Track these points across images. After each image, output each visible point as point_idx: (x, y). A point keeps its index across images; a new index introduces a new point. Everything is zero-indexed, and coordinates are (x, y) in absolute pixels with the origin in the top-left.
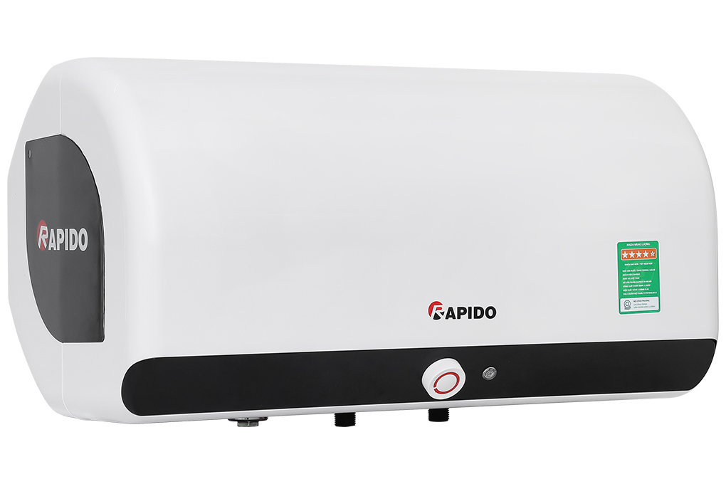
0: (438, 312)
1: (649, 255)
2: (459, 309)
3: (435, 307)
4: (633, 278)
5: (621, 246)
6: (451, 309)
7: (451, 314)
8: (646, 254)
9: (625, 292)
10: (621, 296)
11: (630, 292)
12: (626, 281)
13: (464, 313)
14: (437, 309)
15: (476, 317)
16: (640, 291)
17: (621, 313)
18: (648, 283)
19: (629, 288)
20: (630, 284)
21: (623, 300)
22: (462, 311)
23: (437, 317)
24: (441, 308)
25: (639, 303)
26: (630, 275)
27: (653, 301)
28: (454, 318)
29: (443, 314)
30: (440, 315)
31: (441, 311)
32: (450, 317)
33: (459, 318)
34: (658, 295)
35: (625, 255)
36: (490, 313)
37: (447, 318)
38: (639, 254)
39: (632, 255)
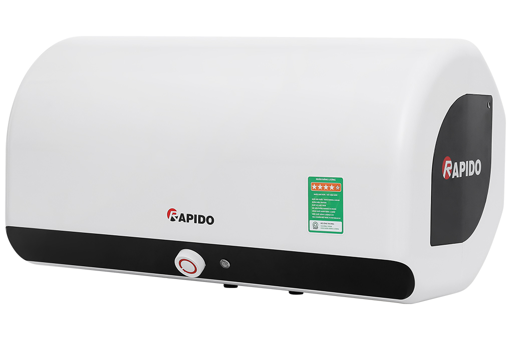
0: (174, 216)
1: (335, 189)
2: (188, 215)
3: (172, 212)
4: (320, 205)
5: (312, 180)
6: (182, 215)
7: (182, 218)
8: (332, 187)
9: (313, 215)
10: (310, 218)
11: (318, 216)
12: (315, 207)
13: (192, 219)
14: (173, 214)
15: (200, 222)
16: (326, 216)
17: (310, 231)
18: (333, 210)
19: (317, 213)
20: (318, 210)
21: (312, 222)
22: (190, 217)
23: (173, 220)
24: (175, 214)
25: (326, 225)
26: (318, 202)
27: (337, 225)
28: (185, 221)
29: (177, 217)
30: (175, 218)
31: (176, 216)
32: (182, 220)
33: (188, 221)
34: (342, 220)
35: (314, 187)
36: (209, 220)
37: (180, 221)
38: (326, 187)
39: (320, 187)
